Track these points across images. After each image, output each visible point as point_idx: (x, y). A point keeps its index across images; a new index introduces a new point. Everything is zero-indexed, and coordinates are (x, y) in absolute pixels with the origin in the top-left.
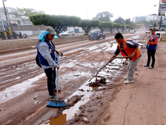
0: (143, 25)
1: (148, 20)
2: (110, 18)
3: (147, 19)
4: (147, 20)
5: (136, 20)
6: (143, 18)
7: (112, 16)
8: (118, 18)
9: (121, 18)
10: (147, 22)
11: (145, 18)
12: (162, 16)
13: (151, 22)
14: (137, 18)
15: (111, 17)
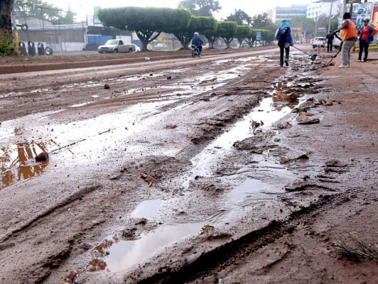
0: (299, 29)
1: (311, 17)
2: (213, 13)
3: (308, 12)
4: (310, 14)
5: (277, 17)
6: (297, 9)
7: (217, 8)
8: (234, 13)
9: (243, 12)
10: (312, 22)
11: (302, 10)
12: (354, 4)
13: (323, 20)
14: (279, 11)
15: (214, 10)
